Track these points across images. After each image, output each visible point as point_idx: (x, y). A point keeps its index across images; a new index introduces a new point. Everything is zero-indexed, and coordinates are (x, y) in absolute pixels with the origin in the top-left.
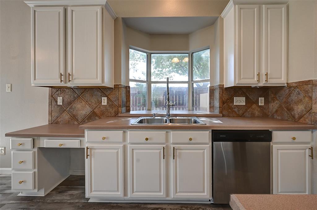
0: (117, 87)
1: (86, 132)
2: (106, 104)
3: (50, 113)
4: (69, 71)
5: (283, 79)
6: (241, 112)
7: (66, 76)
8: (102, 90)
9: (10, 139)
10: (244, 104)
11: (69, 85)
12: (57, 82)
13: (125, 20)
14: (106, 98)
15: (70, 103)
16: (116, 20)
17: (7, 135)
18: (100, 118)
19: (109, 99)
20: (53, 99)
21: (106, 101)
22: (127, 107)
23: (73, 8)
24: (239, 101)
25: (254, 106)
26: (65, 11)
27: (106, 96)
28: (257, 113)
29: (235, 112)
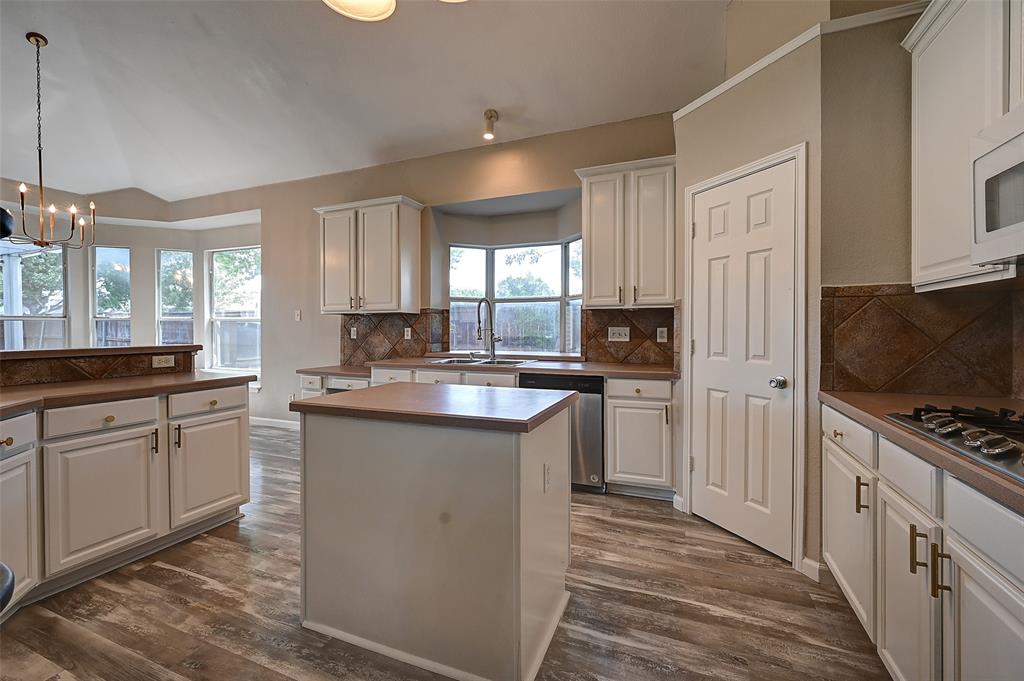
0: (424, 312)
1: (373, 371)
2: (409, 338)
3: (343, 351)
4: (360, 294)
5: (667, 297)
6: (622, 354)
7: (357, 300)
8: (406, 318)
9: (302, 376)
10: (628, 340)
11: (360, 312)
12: (347, 309)
13: (434, 209)
14: (409, 329)
15: (365, 336)
16: (423, 212)
17: (298, 372)
18: (401, 357)
19: (414, 331)
20: (346, 330)
21: (410, 333)
22: (443, 343)
23: (364, 210)
24: (619, 335)
25: (648, 343)
26: (356, 213)
27: (411, 326)
28: (653, 357)
29: (612, 355)
